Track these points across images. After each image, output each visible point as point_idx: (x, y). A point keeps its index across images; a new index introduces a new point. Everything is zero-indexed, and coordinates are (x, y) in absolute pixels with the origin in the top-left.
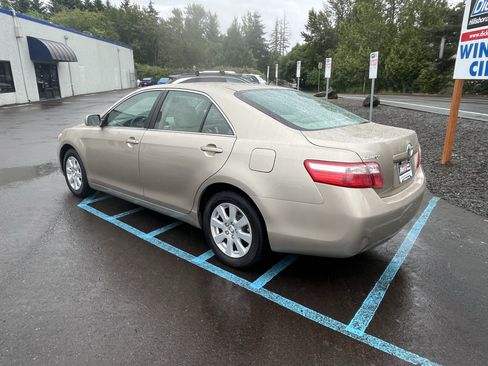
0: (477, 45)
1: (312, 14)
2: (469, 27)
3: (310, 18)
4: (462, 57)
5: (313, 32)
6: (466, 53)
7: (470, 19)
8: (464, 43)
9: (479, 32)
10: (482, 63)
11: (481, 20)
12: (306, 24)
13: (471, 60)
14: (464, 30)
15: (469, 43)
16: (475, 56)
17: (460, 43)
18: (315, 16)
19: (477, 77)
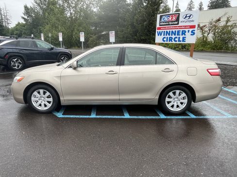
0: (164, 32)
1: (26, 7)
2: (160, 25)
3: (25, 10)
4: (158, 35)
5: (28, 17)
6: (160, 34)
7: (160, 23)
8: (159, 31)
9: (165, 27)
10: (167, 38)
11: (165, 24)
12: (23, 12)
13: (163, 36)
14: (158, 26)
15: (161, 31)
16: (164, 35)
17: (157, 31)
18: (28, 8)
19: (166, 42)
